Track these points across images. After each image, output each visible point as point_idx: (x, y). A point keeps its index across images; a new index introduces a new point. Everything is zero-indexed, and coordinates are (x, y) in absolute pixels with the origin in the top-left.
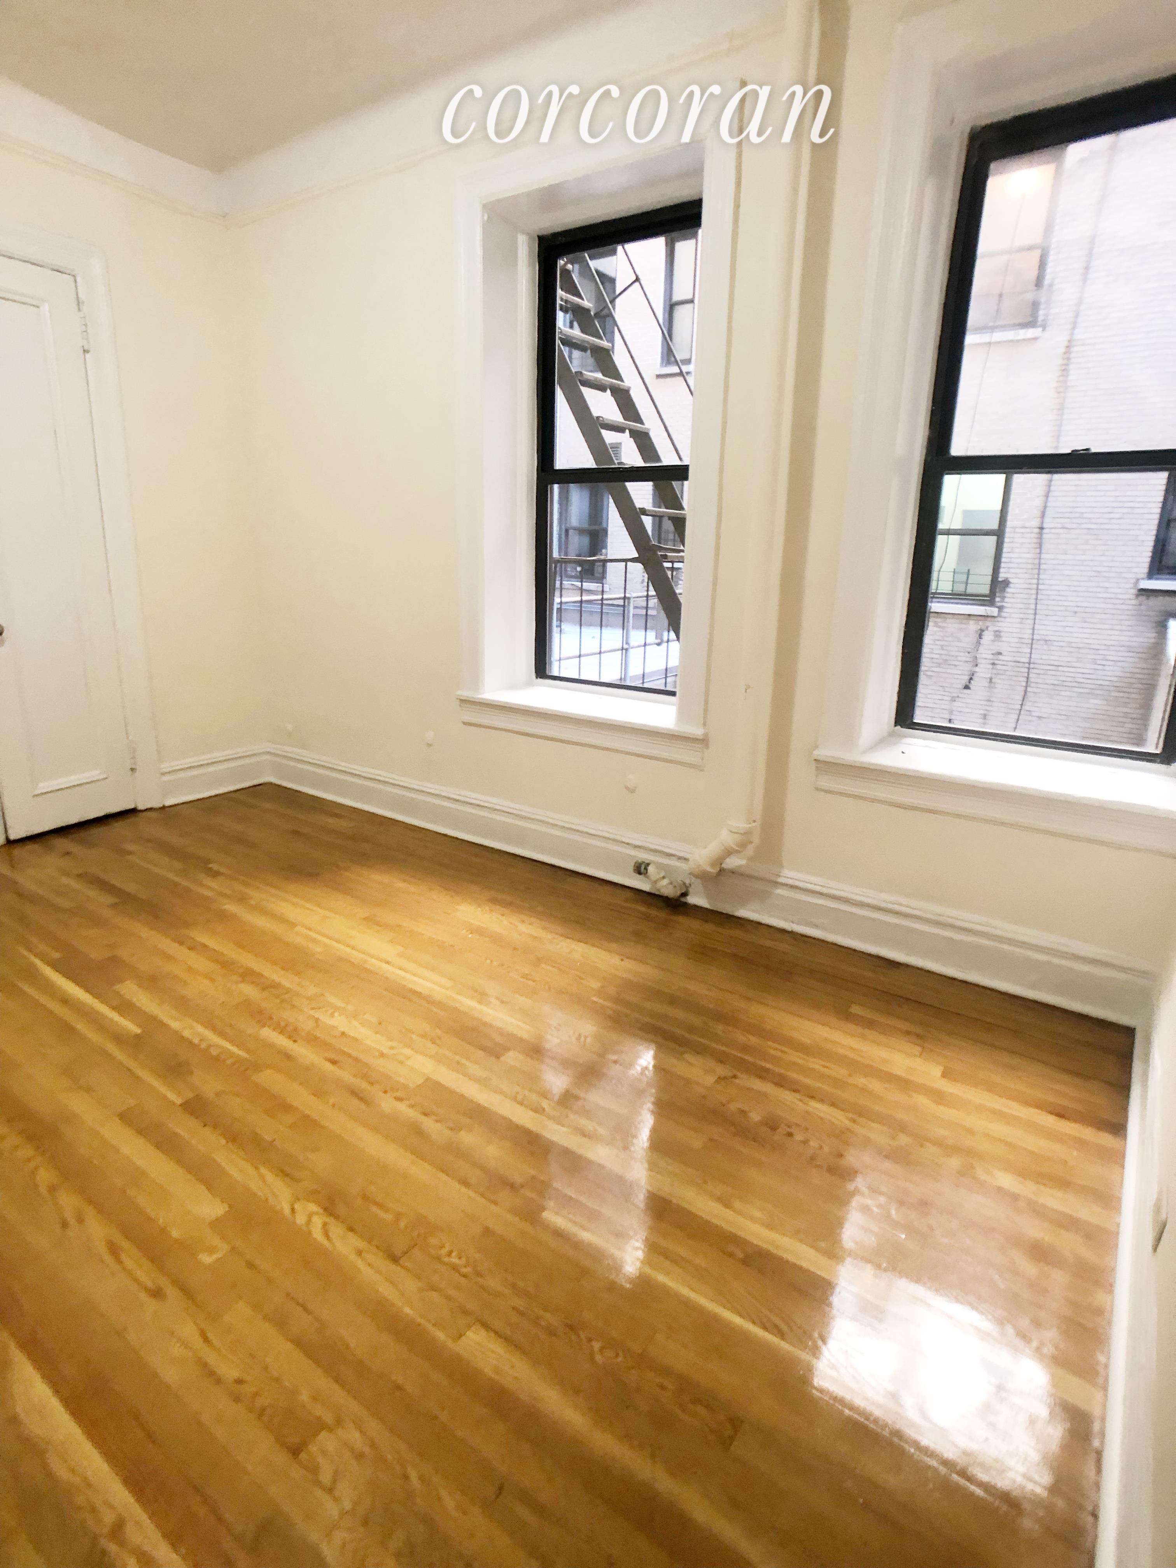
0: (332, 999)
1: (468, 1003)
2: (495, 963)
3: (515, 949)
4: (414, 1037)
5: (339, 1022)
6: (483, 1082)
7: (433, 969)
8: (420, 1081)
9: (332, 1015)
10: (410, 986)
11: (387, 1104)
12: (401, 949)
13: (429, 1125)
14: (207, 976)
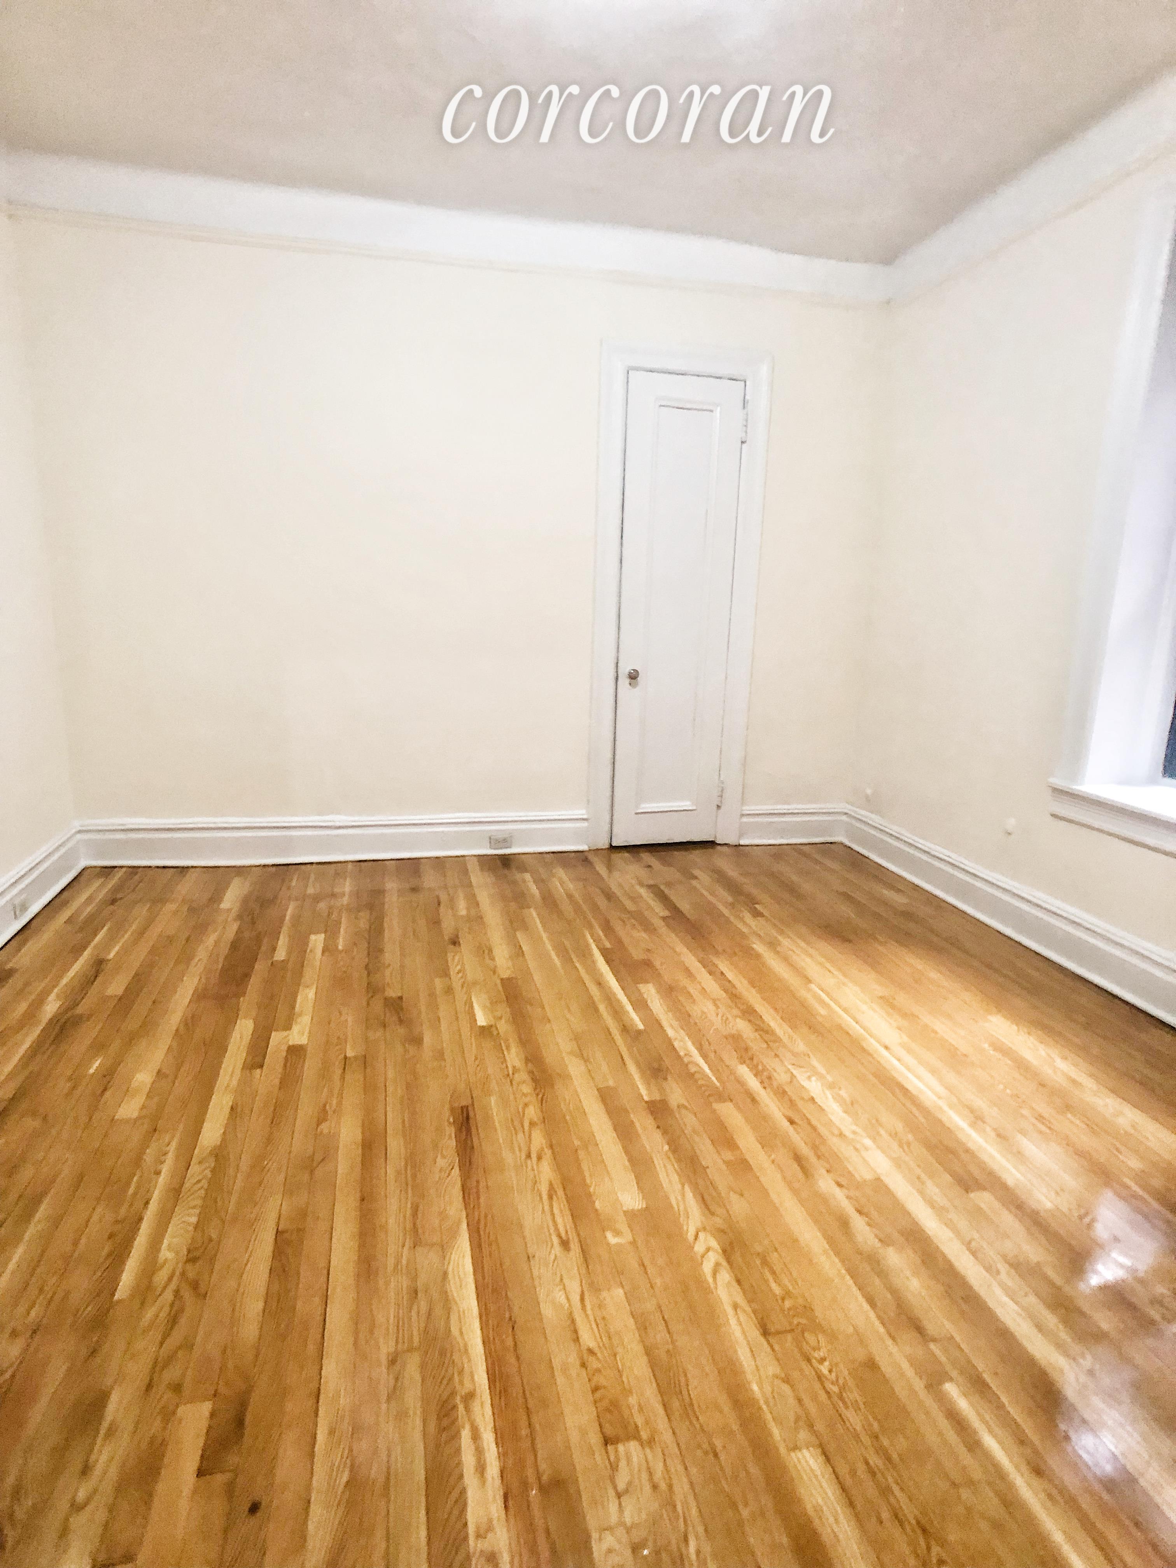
0: (815, 1062)
1: (958, 1121)
2: (1008, 1091)
3: (1043, 1085)
4: (882, 1132)
5: (814, 1087)
6: (939, 1211)
7: (934, 1071)
8: (868, 1176)
9: (809, 1078)
10: (900, 1079)
11: (825, 1184)
12: (905, 1039)
13: (858, 1223)
14: (715, 1002)
